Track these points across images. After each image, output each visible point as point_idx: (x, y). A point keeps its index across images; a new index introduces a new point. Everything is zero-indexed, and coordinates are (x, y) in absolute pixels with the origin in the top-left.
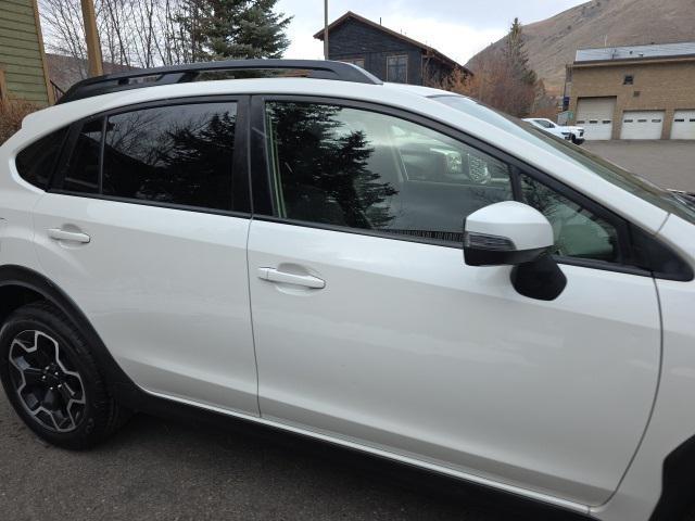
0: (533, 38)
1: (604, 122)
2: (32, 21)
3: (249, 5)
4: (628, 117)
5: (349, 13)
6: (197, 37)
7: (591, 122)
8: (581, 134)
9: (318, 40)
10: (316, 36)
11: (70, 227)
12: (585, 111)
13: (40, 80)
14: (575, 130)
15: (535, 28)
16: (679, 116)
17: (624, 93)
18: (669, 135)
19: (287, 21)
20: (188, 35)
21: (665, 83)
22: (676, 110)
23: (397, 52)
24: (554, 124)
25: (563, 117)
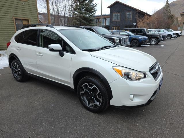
0: (177, 4)
2: (36, 9)
3: (87, 2)
5: (117, 1)
6: (75, 10)
9: (109, 8)
10: (108, 7)
11: (19, 48)
13: (37, 21)
15: (178, 2)
19: (96, 5)
20: (73, 9)
23: (129, 11)
24: (172, 30)
25: (179, 28)
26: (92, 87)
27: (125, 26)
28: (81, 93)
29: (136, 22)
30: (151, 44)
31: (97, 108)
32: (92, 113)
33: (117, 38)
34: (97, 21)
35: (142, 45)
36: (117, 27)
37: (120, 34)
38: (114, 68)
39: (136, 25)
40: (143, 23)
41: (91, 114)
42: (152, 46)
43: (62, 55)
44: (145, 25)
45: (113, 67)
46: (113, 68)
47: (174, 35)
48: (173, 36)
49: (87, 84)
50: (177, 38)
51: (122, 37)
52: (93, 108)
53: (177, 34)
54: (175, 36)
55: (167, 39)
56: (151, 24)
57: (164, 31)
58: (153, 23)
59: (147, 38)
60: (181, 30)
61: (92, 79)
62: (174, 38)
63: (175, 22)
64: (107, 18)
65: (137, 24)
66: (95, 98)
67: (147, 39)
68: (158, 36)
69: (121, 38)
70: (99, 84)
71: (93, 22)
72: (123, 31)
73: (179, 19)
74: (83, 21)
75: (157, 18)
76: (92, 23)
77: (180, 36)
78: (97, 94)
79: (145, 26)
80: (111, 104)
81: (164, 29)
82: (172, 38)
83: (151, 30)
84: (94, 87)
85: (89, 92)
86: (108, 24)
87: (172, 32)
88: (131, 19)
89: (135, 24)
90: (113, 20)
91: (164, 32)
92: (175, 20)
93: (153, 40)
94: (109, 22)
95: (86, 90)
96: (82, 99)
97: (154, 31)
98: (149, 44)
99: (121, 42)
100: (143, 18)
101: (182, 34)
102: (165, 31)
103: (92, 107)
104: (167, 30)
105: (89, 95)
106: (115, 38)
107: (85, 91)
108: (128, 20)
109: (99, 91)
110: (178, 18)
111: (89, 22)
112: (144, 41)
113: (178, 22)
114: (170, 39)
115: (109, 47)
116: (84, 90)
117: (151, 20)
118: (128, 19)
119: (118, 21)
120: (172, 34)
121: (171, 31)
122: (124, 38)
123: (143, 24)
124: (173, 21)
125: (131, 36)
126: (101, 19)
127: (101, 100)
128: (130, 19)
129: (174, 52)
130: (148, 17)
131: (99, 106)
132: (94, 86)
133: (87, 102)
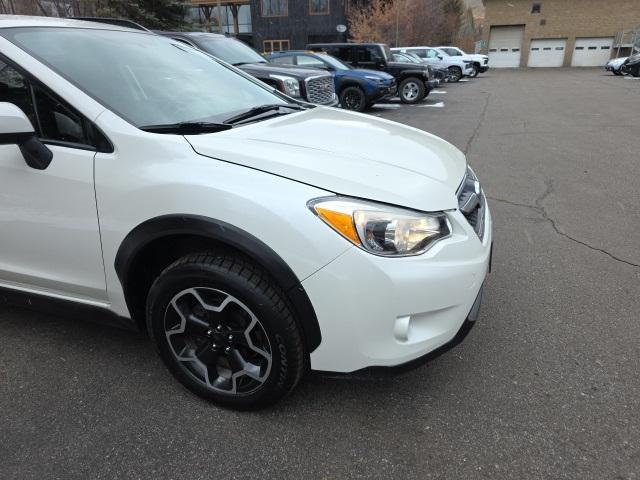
1: (514, 50)
4: (535, 45)
7: (502, 50)
8: (486, 62)
12: (498, 39)
14: (478, 58)
16: (579, 44)
17: (532, 20)
18: (570, 63)
21: (568, 12)
22: (577, 38)
24: (462, 52)
25: (478, 46)
26: (218, 305)
27: (310, 37)
28: (168, 334)
29: (346, 23)
30: (403, 102)
31: (252, 392)
32: (233, 416)
33: (291, 80)
34: (203, 16)
35: (376, 105)
36: (280, 41)
37: (295, 63)
38: (316, 206)
39: (347, 31)
40: (370, 25)
41: (231, 419)
42: (406, 106)
43: (38, 159)
44: (376, 34)
45: (311, 205)
46: (312, 210)
47: (467, 67)
48: (466, 71)
49: (191, 291)
50: (474, 77)
51: (308, 75)
52: (234, 391)
53: (476, 65)
54: (471, 69)
55: (449, 82)
56: (395, 29)
57: (437, 54)
58: (402, 28)
59: (391, 77)
60: (485, 51)
61: (214, 268)
62: (469, 77)
63: (465, 23)
64: (239, 5)
65: (348, 28)
66: (240, 351)
67: (392, 84)
68: (426, 72)
69: (307, 80)
70: (250, 285)
71: (187, 19)
72: (306, 52)
73: (474, 16)
74: (142, 12)
75: (412, 7)
76: (184, 23)
77: (483, 70)
78: (247, 333)
79: (378, 37)
80: (315, 366)
81: (436, 49)
82: (462, 76)
83: (398, 52)
84: (231, 303)
85: (207, 324)
86: (244, 29)
87: (461, 60)
88: (329, 12)
89: (342, 29)
90: (265, 13)
91: (438, 57)
92: (464, 18)
93: (409, 85)
94: (250, 22)
95: (192, 317)
96: (179, 358)
97: (408, 53)
98: (399, 99)
99: (308, 95)
100: (369, 7)
101: (490, 64)
102: (442, 54)
103: (230, 388)
104: (446, 51)
105: (212, 339)
106: (283, 78)
107: (189, 322)
108: (318, 14)
109: (255, 320)
110: (474, 12)
111: (170, 19)
112: (381, 89)
113: (473, 25)
114: (457, 81)
115: (274, 112)
116: (184, 320)
117: (394, 16)
118: (316, 11)
119: (283, 17)
120: (463, 65)
121: (459, 54)
122: (318, 80)
123: (369, 29)
124: (458, 21)
125: (338, 73)
126: (215, 8)
127: (269, 358)
128: (324, 10)
129: (480, 125)
130: (384, 6)
131: (263, 380)
132: (230, 299)
133: (203, 368)
